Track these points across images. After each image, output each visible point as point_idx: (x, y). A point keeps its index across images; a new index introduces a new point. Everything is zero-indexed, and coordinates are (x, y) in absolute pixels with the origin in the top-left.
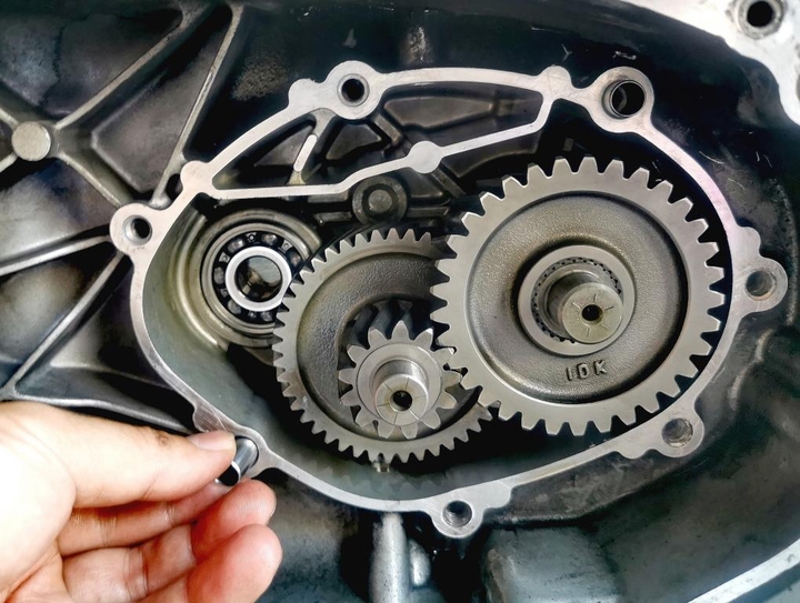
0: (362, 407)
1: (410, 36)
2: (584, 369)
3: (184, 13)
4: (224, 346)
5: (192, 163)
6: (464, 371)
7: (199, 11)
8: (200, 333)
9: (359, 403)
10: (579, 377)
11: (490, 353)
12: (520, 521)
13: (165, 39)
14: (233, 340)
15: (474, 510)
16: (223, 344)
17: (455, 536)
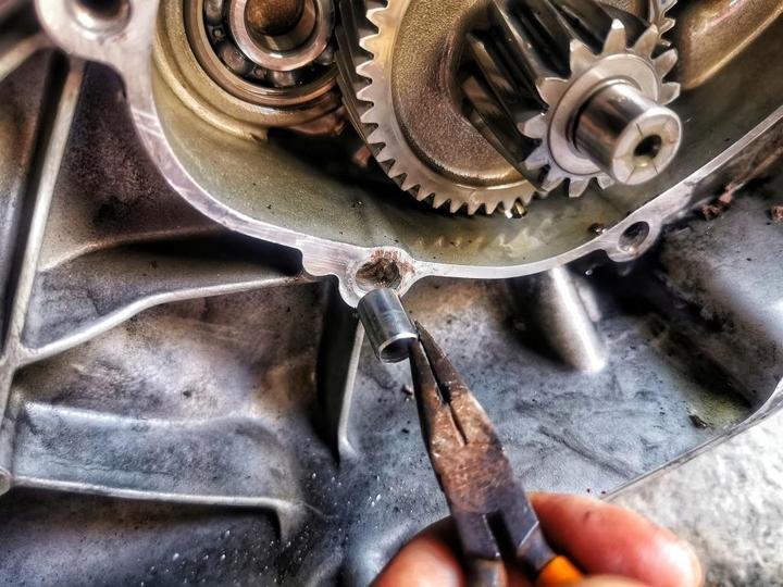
4: (261, 135)
12: (687, 214)
14: (274, 122)
15: (651, 225)
16: (259, 133)
17: (630, 259)
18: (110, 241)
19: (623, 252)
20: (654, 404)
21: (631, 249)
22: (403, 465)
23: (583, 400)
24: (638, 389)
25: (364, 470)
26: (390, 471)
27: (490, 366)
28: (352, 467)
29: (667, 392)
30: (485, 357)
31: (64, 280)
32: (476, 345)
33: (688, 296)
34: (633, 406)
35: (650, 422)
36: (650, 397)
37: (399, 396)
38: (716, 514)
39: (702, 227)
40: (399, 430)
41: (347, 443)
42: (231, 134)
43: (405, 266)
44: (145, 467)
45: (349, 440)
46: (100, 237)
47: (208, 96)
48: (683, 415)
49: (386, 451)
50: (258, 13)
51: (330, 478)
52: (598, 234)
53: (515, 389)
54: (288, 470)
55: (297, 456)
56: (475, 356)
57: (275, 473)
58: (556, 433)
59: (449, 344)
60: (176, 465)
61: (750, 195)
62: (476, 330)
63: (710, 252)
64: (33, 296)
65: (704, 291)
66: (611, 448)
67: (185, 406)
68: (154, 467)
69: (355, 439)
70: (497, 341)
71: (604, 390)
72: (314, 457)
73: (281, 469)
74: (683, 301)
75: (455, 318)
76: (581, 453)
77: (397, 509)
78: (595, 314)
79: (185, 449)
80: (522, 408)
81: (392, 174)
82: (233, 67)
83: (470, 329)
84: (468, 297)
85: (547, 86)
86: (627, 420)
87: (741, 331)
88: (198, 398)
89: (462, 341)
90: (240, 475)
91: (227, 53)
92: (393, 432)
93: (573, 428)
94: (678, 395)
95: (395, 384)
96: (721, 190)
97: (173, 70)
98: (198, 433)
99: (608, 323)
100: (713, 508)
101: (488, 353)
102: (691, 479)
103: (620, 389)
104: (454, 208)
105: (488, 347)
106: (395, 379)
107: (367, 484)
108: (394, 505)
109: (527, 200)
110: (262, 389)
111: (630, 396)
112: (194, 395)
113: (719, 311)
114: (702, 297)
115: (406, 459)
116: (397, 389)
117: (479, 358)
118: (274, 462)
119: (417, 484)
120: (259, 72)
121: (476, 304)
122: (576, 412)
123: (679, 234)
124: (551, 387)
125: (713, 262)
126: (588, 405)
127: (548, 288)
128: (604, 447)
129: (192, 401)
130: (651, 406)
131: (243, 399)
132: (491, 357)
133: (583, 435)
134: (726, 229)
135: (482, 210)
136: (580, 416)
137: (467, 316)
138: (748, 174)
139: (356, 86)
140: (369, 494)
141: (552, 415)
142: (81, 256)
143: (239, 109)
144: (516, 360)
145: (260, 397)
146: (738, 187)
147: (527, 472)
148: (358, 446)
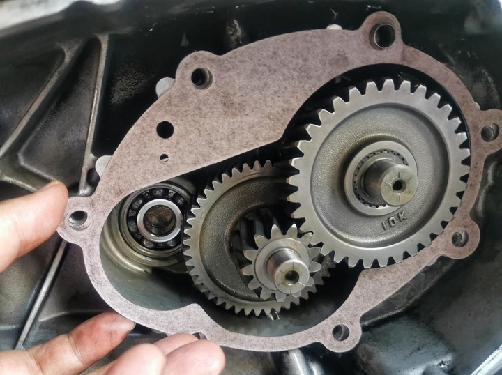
0: (262, 287)
1: (228, 28)
2: (393, 220)
3: (65, 51)
4: (149, 270)
5: (101, 158)
6: (320, 245)
7: (76, 47)
8: (131, 267)
9: (260, 285)
10: (390, 226)
11: (332, 227)
12: (370, 323)
13: (56, 74)
14: (155, 265)
42: (133, 269)
47: (125, 252)
97: (112, 241)
142: (59, 317)
143: (138, 258)
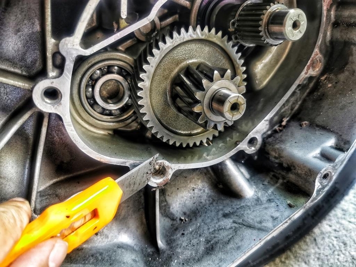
8: (97, 133)
12: (272, 132)
14: (115, 127)
15: (257, 138)
16: (110, 132)
17: (254, 152)
18: (62, 178)
19: (251, 150)
20: (274, 203)
21: (253, 148)
22: (184, 247)
23: (248, 207)
24: (268, 199)
25: (169, 252)
26: (179, 250)
27: (212, 203)
28: (165, 252)
29: (278, 197)
30: (209, 200)
31: (47, 193)
32: (205, 197)
33: (277, 161)
34: (267, 205)
35: (273, 210)
36: (272, 201)
37: (179, 222)
38: (339, 263)
39: (277, 136)
40: (181, 234)
41: (161, 243)
42: (100, 134)
43: (168, 167)
44: (83, 262)
45: (162, 242)
46: (58, 177)
47: (91, 122)
48: (285, 205)
49: (176, 243)
50: (104, 93)
51: (156, 258)
52: (238, 144)
53: (222, 210)
54: (140, 259)
55: (143, 253)
56: (205, 201)
57: (134, 261)
58: (239, 222)
59: (195, 198)
60: (95, 261)
61: (293, 121)
62: (204, 191)
63: (281, 143)
64: (36, 199)
65: (282, 157)
66: (260, 222)
67: (96, 239)
68: (87, 262)
69: (164, 241)
70: (213, 194)
71: (255, 202)
72: (149, 252)
73: (137, 259)
74: (277, 163)
75: (195, 188)
76: (250, 226)
77: (183, 264)
78: (247, 176)
79: (98, 255)
80: (226, 216)
81: (158, 137)
82: (98, 111)
83: (202, 191)
84: (198, 179)
85: (198, 95)
86: (265, 211)
87: (297, 168)
88: (101, 235)
89: (200, 197)
90: (120, 262)
91: (95, 107)
92: (178, 235)
93: (246, 219)
94: (282, 198)
95: (177, 218)
96: (282, 121)
97: (78, 116)
98: (102, 249)
99: (253, 178)
100: (336, 261)
101: (210, 199)
102: (324, 250)
103: (261, 200)
104: (184, 146)
105: (210, 197)
106: (177, 216)
107: (171, 257)
108: (182, 263)
109: (211, 138)
110: (126, 229)
111: (265, 202)
112: (99, 234)
113: (289, 163)
114: (282, 159)
115: (184, 244)
116: (178, 220)
117: (207, 202)
118: (134, 257)
119: (190, 253)
120: (107, 112)
121: (202, 182)
122: (246, 212)
123: (270, 140)
124: (235, 205)
125: (283, 146)
126: (250, 209)
127: (226, 168)
128: (258, 223)
129: (99, 237)
130: (273, 204)
131: (119, 234)
132: (211, 200)
133: (249, 220)
134: (286, 134)
135: (195, 144)
136: (247, 213)
137: (200, 186)
138: (290, 114)
139: (139, 108)
140: (172, 261)
141: (237, 215)
142: (52, 185)
143: (102, 125)
144: (221, 199)
145: (125, 233)
146: (288, 119)
147: (231, 238)
148: (165, 243)
